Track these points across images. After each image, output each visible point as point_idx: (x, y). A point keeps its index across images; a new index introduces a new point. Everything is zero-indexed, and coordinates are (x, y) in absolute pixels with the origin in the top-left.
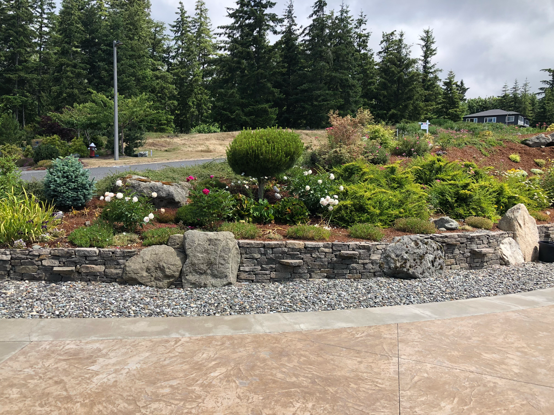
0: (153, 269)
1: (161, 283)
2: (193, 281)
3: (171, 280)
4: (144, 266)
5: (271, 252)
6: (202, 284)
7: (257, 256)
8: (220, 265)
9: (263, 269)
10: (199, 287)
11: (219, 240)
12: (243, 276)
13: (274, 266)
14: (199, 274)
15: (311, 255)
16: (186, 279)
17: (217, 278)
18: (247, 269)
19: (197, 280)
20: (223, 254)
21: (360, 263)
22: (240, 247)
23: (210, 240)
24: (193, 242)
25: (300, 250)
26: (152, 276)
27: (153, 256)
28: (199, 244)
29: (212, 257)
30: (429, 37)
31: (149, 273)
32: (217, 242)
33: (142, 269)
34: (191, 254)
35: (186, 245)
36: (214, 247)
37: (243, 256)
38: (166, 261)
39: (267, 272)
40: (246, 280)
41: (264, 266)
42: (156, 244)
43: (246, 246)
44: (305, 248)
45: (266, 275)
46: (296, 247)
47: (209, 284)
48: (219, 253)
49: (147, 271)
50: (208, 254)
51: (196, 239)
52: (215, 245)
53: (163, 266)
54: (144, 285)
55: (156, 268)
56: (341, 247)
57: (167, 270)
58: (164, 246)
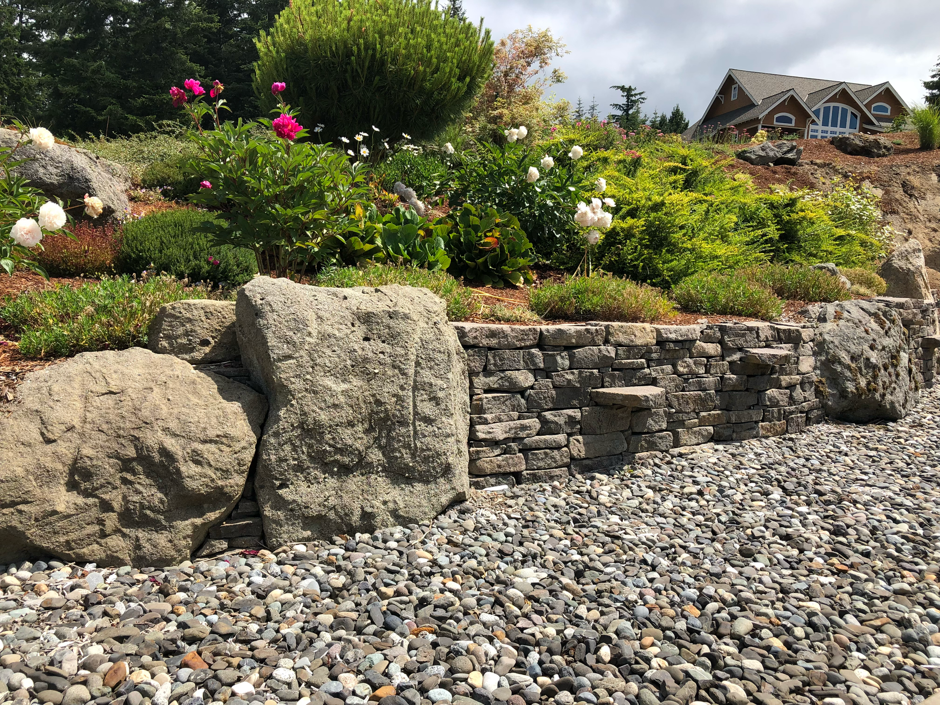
0: (108, 468)
1: (162, 539)
2: (315, 510)
3: (212, 516)
4: (57, 456)
5: (567, 363)
6: (355, 518)
7: (524, 378)
8: (421, 426)
9: (547, 428)
10: (340, 532)
11: (406, 317)
12: (491, 459)
13: (576, 413)
14: (339, 475)
15: (674, 366)
16: (280, 503)
17: (409, 481)
18: (499, 431)
19: (332, 501)
20: (427, 376)
21: (784, 384)
22: (466, 347)
23: (366, 318)
24: (299, 325)
25: (644, 352)
26: (106, 506)
27: (96, 402)
28: (324, 337)
29: (387, 392)
30: (456, 8)
31: (87, 494)
32: (400, 325)
33: (46, 476)
34: (297, 385)
35: (272, 341)
36: (387, 348)
37: (476, 380)
38: (173, 425)
39: (561, 438)
40: (501, 476)
41: (548, 415)
42: (99, 345)
43: (485, 342)
44: (658, 343)
45: (559, 448)
46: (639, 342)
47: (382, 514)
48: (411, 372)
49: (72, 486)
50: (369, 377)
51: (311, 316)
52: (392, 337)
53: (164, 452)
54: (65, 560)
55: (126, 465)
56: (744, 335)
57: (188, 469)
58: (137, 354)
